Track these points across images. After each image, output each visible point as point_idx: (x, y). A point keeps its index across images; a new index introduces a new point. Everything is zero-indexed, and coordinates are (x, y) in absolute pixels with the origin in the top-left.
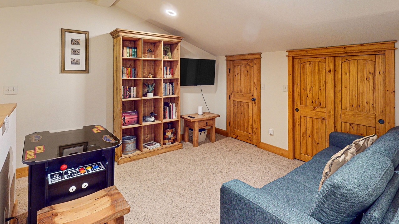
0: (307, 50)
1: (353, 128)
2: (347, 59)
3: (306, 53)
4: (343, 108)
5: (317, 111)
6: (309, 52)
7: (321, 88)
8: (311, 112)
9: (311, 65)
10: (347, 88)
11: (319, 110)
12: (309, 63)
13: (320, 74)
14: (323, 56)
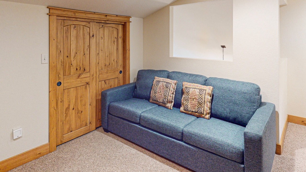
0: (75, 11)
1: (106, 84)
2: (103, 26)
3: (73, 14)
4: (100, 69)
5: (82, 78)
6: (77, 14)
7: (86, 53)
8: (76, 81)
9: (76, 28)
10: (102, 51)
11: (84, 77)
12: (73, 26)
13: (84, 38)
14: (88, 20)
